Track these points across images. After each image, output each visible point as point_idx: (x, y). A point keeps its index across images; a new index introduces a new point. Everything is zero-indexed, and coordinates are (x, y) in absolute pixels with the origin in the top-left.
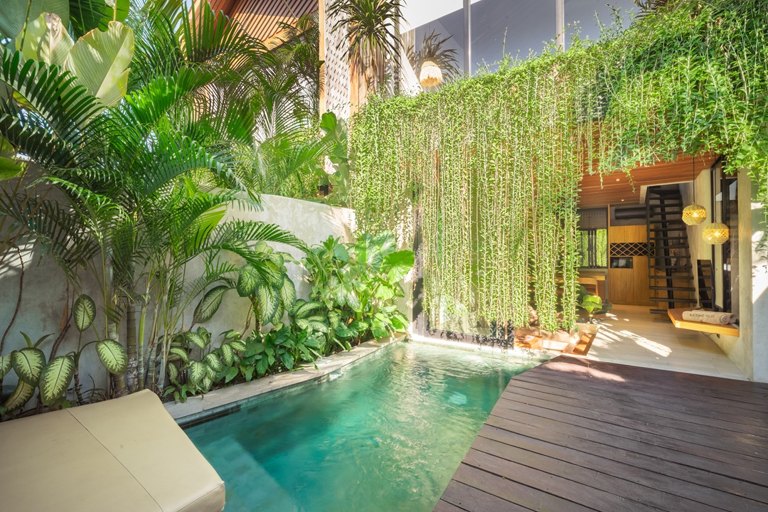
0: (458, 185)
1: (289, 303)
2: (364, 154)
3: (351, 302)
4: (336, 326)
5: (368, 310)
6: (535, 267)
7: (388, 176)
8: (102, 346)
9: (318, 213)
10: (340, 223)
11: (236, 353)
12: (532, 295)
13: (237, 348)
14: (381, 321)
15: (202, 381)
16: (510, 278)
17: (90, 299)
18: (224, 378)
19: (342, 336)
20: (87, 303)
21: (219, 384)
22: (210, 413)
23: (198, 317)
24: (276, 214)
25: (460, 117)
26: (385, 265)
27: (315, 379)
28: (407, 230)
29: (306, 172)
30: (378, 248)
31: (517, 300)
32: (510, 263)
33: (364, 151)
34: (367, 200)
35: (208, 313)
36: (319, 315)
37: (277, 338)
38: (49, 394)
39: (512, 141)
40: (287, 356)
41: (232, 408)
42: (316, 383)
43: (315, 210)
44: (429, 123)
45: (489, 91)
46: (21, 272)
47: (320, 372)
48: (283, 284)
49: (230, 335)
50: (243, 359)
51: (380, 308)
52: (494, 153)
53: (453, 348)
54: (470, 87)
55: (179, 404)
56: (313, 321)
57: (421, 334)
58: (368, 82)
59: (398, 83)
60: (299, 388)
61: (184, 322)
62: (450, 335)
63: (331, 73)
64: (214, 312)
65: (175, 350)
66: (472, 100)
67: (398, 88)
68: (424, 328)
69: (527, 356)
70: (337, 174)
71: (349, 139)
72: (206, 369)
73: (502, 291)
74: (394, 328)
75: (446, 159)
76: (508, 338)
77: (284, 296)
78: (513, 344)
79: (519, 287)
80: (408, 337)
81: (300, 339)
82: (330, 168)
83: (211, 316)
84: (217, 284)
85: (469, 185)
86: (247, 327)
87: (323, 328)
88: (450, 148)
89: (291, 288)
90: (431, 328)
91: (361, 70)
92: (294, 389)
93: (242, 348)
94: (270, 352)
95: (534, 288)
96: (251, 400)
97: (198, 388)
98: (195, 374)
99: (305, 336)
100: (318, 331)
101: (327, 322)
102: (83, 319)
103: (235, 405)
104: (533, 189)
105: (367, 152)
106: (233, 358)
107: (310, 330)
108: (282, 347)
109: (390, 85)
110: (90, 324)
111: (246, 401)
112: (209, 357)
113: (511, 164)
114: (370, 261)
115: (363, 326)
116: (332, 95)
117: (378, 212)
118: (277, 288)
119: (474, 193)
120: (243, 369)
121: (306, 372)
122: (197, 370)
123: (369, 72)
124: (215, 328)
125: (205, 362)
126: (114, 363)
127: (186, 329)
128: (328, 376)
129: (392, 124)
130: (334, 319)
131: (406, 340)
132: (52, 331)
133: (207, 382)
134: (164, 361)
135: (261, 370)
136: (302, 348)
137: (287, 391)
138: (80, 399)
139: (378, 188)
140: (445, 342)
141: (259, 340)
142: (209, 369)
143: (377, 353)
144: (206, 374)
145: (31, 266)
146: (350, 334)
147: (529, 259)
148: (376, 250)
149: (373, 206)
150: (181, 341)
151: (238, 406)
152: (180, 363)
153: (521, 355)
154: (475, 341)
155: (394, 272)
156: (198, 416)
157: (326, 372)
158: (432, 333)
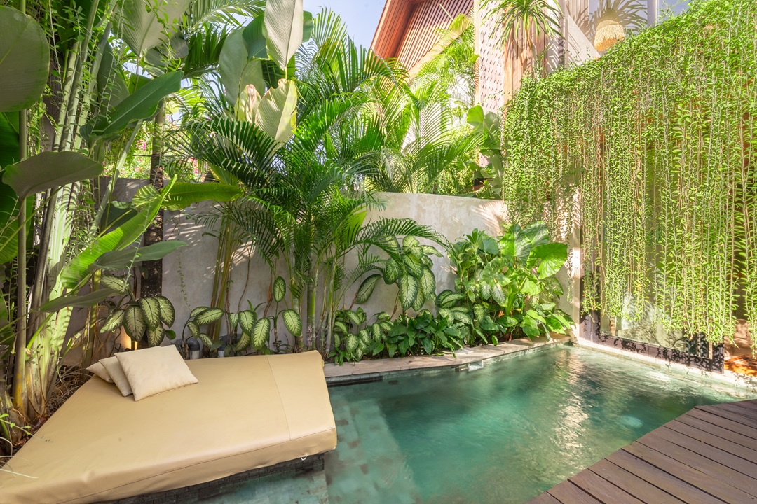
0: (628, 163)
1: (428, 292)
2: (515, 142)
3: (496, 295)
4: (480, 317)
5: (518, 305)
6: (745, 263)
7: (542, 162)
8: (287, 314)
9: (468, 207)
10: (492, 215)
11: (383, 331)
12: (740, 302)
13: (385, 328)
14: (534, 318)
15: (355, 351)
16: (705, 278)
17: (283, 280)
18: (372, 352)
19: (486, 329)
20: (281, 282)
21: (368, 356)
22: (358, 377)
23: (358, 300)
24: (424, 211)
25: (629, 81)
26: (533, 259)
27: (452, 366)
28: (572, 220)
29: (460, 168)
30: (529, 240)
31: (715, 307)
32: (703, 258)
33: (515, 139)
34: (518, 190)
35: (365, 296)
36: (465, 306)
37: (419, 323)
38: (256, 343)
39: (707, 98)
40: (426, 341)
41: (376, 378)
42: (454, 369)
43: (463, 205)
44: (590, 95)
45: (670, 40)
46: (249, 260)
47: (457, 361)
48: (422, 274)
49: (382, 316)
50: (389, 338)
51: (533, 304)
52: (679, 116)
53: (630, 360)
54: (645, 41)
55: (338, 366)
56: (456, 311)
57: (590, 339)
58: (525, 64)
59: (563, 56)
60: (436, 371)
61: (346, 302)
62: (626, 344)
63: (487, 65)
64: (369, 296)
65: (338, 324)
66: (646, 56)
67: (563, 62)
68: (593, 333)
69: (745, 385)
70: (490, 166)
71: (502, 129)
72: (359, 342)
73: (690, 295)
74: (552, 328)
75: (612, 134)
76: (714, 357)
77: (424, 286)
78: (721, 366)
79: (718, 290)
80: (573, 340)
81: (440, 327)
82: (483, 162)
83: (367, 299)
84: (372, 272)
85: (643, 162)
86: (395, 311)
87: (465, 319)
88: (617, 119)
89: (432, 279)
90: (603, 333)
91: (515, 54)
92: (431, 372)
93: (389, 329)
94: (412, 336)
95: (744, 293)
96: (392, 373)
97: (352, 356)
98: (350, 344)
99: (446, 325)
100: (459, 322)
101: (472, 314)
102: (278, 295)
103: (377, 375)
104: (743, 157)
105: (518, 139)
106: (381, 335)
107: (451, 319)
108: (423, 332)
109: (553, 61)
110: (283, 297)
111: (387, 374)
112: (362, 332)
113: (707, 128)
114: (518, 253)
115: (513, 321)
116: (488, 87)
117: (530, 202)
118: (417, 278)
119: (650, 172)
120: (388, 346)
121: (445, 359)
122: (352, 342)
123: (526, 54)
124: (370, 310)
125: (359, 336)
126: (293, 327)
127: (347, 308)
128: (467, 366)
129: (546, 105)
130: (479, 311)
131: (570, 344)
132: (264, 300)
133: (360, 353)
134: (330, 331)
135: (403, 350)
136: (441, 335)
137: (425, 372)
138: (279, 351)
139: (531, 177)
140: (618, 351)
141: (404, 324)
142: (361, 342)
143: (528, 353)
144: (359, 346)
145: (254, 256)
146: (496, 328)
147: (736, 253)
148: (526, 241)
149: (525, 196)
150: (343, 317)
151: (381, 377)
152: (341, 334)
153: (735, 383)
154: (662, 355)
155: (545, 266)
156: (348, 378)
157: (464, 361)
158: (603, 338)
